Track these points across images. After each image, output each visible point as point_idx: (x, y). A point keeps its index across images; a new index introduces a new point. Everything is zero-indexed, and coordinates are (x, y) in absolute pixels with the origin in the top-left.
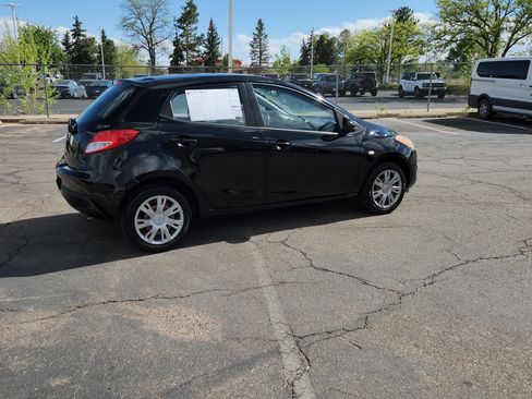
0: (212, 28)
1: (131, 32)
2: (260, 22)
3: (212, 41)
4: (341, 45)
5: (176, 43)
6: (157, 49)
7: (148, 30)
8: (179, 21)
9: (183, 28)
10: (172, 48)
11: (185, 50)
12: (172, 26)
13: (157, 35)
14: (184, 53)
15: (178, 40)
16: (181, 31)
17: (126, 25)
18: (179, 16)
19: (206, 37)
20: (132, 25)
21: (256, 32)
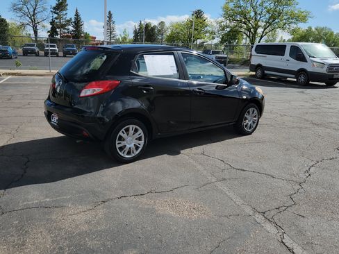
0: (77, 15)
1: (20, 14)
2: (110, 13)
3: (77, 23)
4: (159, 31)
5: (52, 23)
6: (39, 27)
7: (32, 13)
8: (54, 8)
9: (57, 13)
10: (49, 27)
11: (58, 28)
12: (49, 11)
13: (39, 17)
14: (58, 30)
15: (54, 21)
16: (56, 15)
17: (16, 9)
18: (54, 5)
19: (73, 20)
20: (20, 9)
21: (108, 19)
